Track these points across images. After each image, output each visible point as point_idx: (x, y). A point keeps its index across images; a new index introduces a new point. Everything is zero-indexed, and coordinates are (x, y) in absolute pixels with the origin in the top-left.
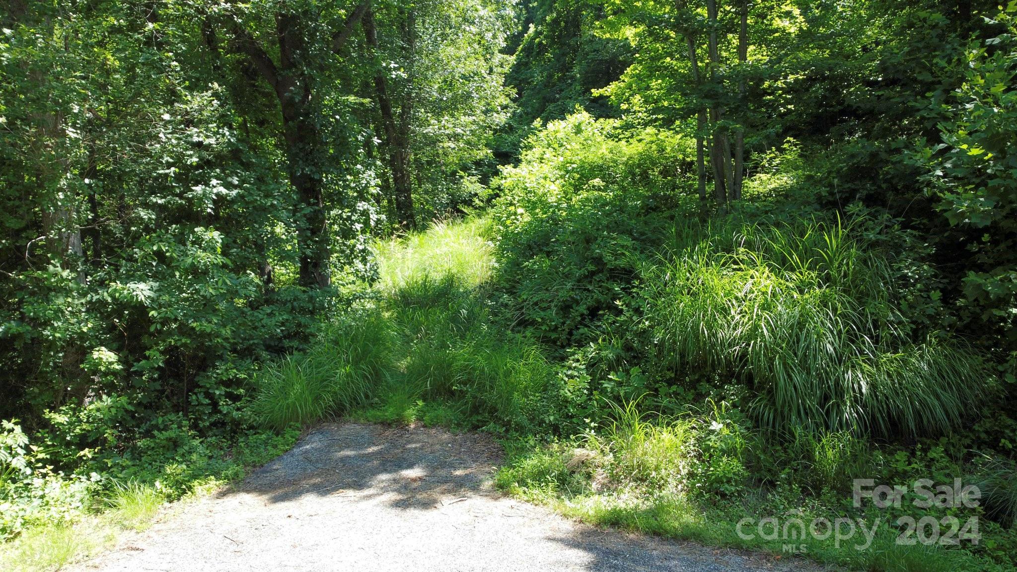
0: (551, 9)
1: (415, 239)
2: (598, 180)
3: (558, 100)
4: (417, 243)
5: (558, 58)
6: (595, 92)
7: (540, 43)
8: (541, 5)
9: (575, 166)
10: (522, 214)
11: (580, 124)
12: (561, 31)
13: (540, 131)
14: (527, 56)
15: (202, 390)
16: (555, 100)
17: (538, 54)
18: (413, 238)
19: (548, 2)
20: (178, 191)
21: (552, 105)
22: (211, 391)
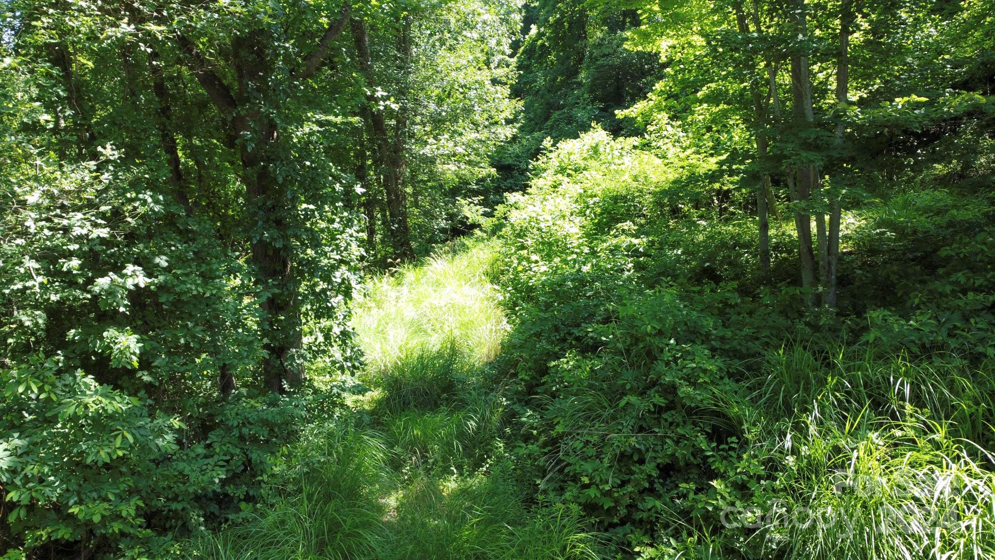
0: (553, 10)
2: (629, 223)
3: (563, 106)
4: (413, 279)
5: (562, 61)
6: (620, 114)
7: (543, 45)
8: (543, 6)
9: (597, 199)
11: (597, 145)
12: (565, 32)
13: (551, 151)
14: (529, 58)
16: (559, 108)
17: (541, 56)
18: (408, 274)
19: (551, 3)
20: (81, 281)
21: (558, 113)
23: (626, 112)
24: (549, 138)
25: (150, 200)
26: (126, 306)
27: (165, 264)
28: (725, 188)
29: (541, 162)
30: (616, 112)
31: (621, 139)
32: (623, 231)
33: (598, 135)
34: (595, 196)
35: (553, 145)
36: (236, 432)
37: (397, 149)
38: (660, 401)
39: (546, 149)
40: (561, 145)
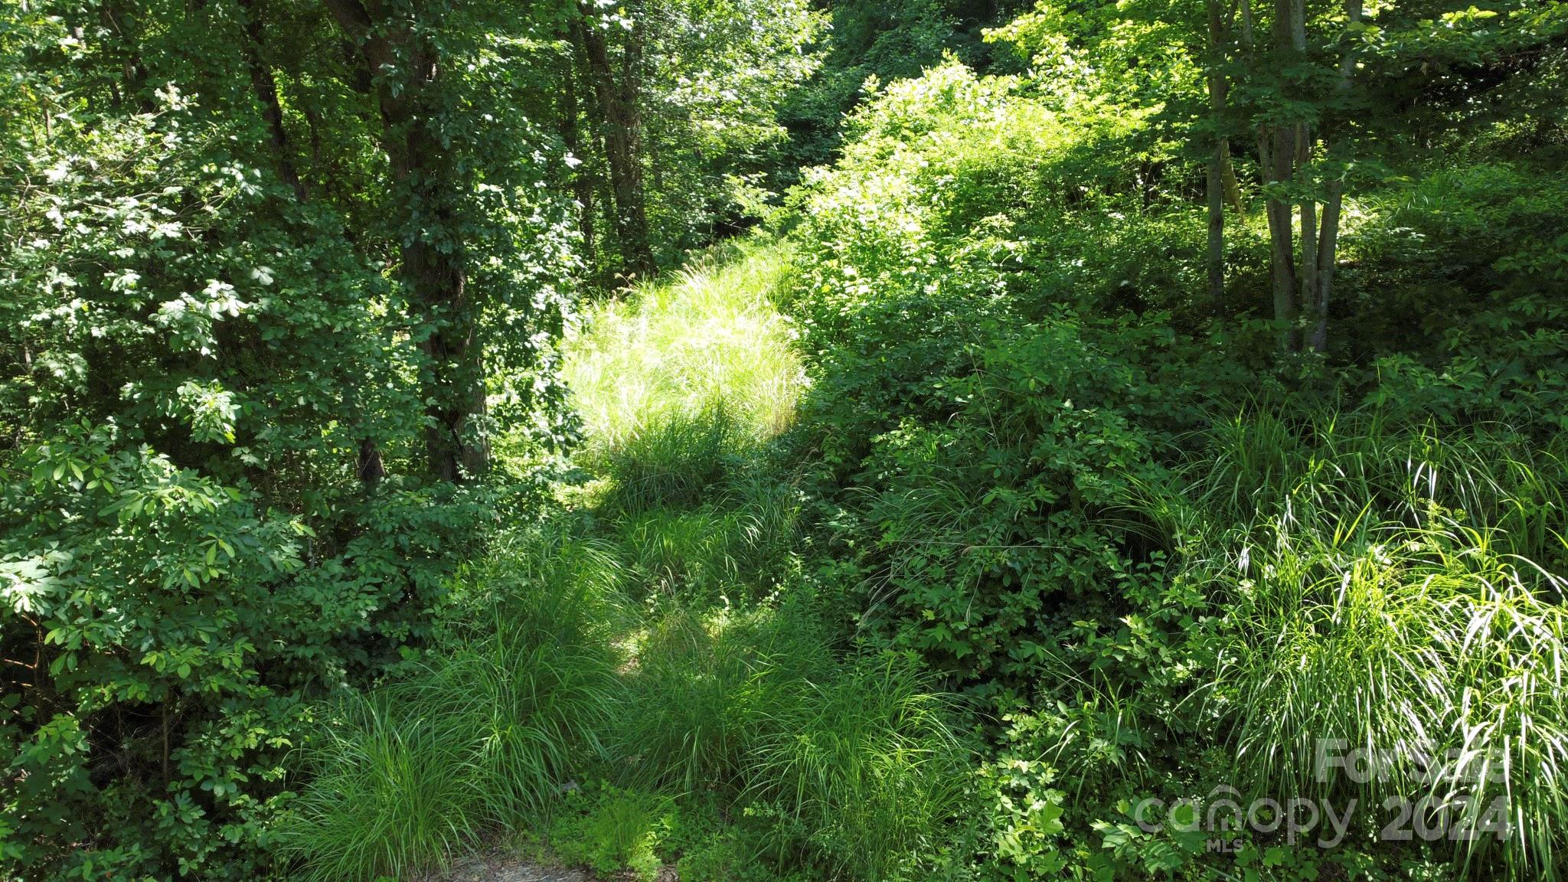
1: (650, 296)
2: (1000, 216)
3: (896, 23)
4: (656, 305)
6: (989, 35)
9: (949, 178)
10: (852, 278)
11: (951, 88)
13: (876, 99)
15: (187, 784)
16: (889, 26)
18: (647, 297)
20: (138, 306)
21: (886, 34)
22: (205, 787)
23: (1000, 32)
24: (873, 77)
25: (240, 177)
26: (211, 346)
27: (269, 281)
28: (1155, 160)
29: (860, 117)
30: (984, 31)
31: (990, 78)
32: (992, 229)
33: (953, 72)
34: (947, 173)
35: (879, 89)
36: (389, 542)
37: (628, 95)
38: (1046, 495)
39: (867, 95)
40: (893, 88)
